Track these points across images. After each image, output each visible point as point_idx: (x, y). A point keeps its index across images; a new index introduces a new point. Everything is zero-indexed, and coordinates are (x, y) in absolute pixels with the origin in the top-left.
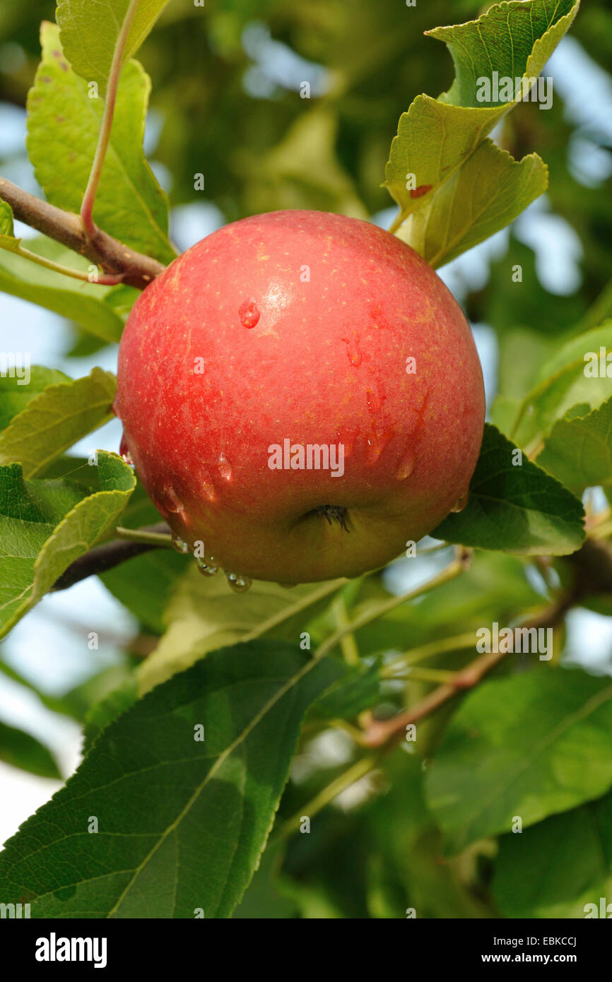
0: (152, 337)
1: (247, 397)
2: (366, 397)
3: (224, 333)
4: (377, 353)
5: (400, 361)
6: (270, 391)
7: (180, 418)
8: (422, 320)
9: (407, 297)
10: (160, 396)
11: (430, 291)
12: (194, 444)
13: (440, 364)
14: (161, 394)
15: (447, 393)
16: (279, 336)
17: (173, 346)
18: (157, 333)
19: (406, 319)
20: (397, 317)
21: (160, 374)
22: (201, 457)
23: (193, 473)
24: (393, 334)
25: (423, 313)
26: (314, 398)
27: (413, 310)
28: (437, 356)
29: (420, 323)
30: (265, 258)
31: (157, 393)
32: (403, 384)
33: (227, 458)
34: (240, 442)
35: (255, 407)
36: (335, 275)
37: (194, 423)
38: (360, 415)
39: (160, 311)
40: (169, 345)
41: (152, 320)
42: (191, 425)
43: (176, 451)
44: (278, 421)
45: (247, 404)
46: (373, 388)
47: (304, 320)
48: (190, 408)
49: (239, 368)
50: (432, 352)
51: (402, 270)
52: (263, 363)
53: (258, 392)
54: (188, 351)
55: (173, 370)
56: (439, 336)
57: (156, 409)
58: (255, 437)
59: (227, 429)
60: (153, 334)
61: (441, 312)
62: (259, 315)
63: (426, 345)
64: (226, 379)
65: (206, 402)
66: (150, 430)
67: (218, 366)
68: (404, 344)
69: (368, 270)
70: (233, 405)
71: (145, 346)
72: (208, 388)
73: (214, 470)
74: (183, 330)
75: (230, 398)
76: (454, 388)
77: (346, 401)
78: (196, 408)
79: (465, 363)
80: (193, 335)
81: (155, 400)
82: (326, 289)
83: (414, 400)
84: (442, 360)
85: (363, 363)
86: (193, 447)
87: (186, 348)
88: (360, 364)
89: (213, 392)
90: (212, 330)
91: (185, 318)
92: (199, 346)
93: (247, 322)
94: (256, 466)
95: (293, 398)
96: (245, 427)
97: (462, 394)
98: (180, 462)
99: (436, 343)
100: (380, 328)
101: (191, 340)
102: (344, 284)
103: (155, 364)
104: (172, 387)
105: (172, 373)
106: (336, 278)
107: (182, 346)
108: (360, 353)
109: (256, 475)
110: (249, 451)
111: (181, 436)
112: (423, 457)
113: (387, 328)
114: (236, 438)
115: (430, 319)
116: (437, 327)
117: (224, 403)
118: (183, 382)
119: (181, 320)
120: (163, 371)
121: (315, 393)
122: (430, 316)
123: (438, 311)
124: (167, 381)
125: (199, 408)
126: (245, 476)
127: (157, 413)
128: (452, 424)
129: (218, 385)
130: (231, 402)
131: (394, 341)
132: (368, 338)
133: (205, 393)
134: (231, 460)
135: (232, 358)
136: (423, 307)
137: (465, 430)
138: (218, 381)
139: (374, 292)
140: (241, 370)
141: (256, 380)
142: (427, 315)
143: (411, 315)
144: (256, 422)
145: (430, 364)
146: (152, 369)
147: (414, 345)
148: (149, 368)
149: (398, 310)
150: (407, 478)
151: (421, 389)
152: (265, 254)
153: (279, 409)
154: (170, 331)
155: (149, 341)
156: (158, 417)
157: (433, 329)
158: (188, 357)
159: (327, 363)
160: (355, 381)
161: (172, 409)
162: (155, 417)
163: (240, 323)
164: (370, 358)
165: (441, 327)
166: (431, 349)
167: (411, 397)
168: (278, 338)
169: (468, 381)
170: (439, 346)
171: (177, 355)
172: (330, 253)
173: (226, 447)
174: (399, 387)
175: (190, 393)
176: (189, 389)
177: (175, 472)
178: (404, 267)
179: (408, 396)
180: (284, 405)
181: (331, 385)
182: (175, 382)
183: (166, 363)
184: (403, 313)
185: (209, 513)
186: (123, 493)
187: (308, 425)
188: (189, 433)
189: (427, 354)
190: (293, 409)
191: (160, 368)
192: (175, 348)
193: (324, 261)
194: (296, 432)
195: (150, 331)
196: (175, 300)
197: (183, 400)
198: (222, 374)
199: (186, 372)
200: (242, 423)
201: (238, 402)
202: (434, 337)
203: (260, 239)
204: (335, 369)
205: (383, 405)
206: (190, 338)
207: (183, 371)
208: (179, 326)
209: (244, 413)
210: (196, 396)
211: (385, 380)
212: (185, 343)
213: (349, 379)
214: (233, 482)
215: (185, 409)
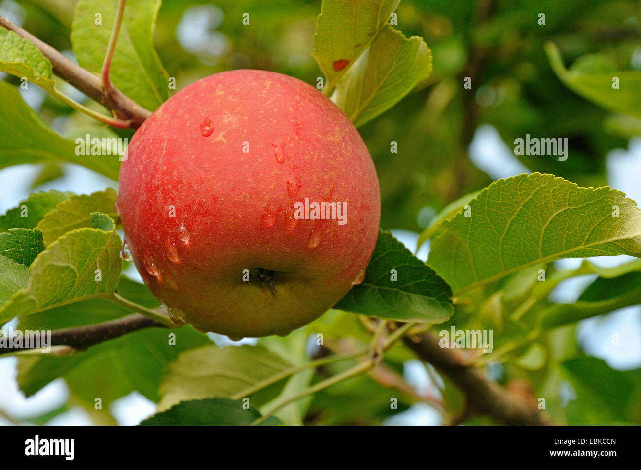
0: (140, 149)
1: (202, 183)
2: (286, 185)
3: (189, 140)
4: (296, 155)
5: (313, 163)
6: (218, 178)
7: (155, 201)
8: (332, 139)
9: (322, 122)
10: (143, 187)
11: (340, 123)
12: (164, 219)
13: (344, 170)
14: (144, 185)
15: (348, 191)
16: (227, 141)
17: (153, 152)
18: (144, 146)
19: (320, 136)
20: (312, 134)
21: (143, 172)
22: (169, 227)
23: (163, 241)
24: (309, 144)
25: (333, 135)
26: (249, 183)
27: (325, 131)
28: (342, 164)
29: (330, 140)
30: (222, 93)
31: (141, 186)
32: (315, 179)
33: (186, 227)
34: (196, 215)
35: (207, 190)
36: (270, 104)
37: (164, 203)
38: (282, 197)
39: (147, 132)
40: (151, 152)
41: (142, 138)
42: (162, 205)
43: (152, 225)
44: (223, 199)
45: (201, 188)
46: (291, 179)
47: (245, 131)
48: (162, 193)
49: (197, 164)
50: (338, 161)
51: (320, 106)
52: (214, 159)
53: (209, 179)
54: (163, 154)
55: (152, 168)
56: (344, 152)
57: (140, 196)
58: (206, 211)
59: (186, 206)
60: (141, 147)
61: (347, 137)
62: (214, 128)
63: (334, 155)
64: (188, 171)
65: (173, 187)
66: (136, 213)
67: (183, 163)
68: (317, 152)
69: (294, 103)
70: (191, 189)
71: (136, 156)
72: (175, 178)
73: (176, 237)
74: (162, 141)
75: (190, 184)
76: (354, 188)
77: (272, 187)
78: (166, 192)
79: (364, 174)
80: (167, 143)
81: (139, 190)
82: (263, 112)
83: (322, 191)
84: (346, 168)
85: (286, 161)
86: (163, 221)
87: (162, 153)
88: (283, 162)
89: (178, 180)
90: (180, 139)
91: (163, 133)
92: (171, 150)
93: (205, 133)
94: (206, 232)
95: (234, 183)
96: (199, 204)
97: (361, 194)
98: (154, 233)
99: (341, 155)
100: (299, 139)
101: (166, 147)
102: (276, 110)
103: (141, 166)
104: (151, 180)
105: (151, 170)
106: (270, 106)
107: (159, 152)
108: (284, 154)
109: (206, 240)
110: (201, 222)
111: (155, 214)
112: (329, 233)
113: (305, 140)
114: (193, 212)
115: (338, 140)
116: (343, 146)
117: (186, 188)
118: (158, 176)
119: (161, 134)
120: (146, 170)
121: (250, 180)
122: (339, 138)
123: (345, 136)
124: (148, 176)
125: (169, 192)
126: (199, 240)
127: (140, 200)
128: (351, 213)
129: (182, 176)
130: (190, 187)
131: (310, 149)
132: (290, 145)
133: (173, 182)
134: (189, 229)
135: (193, 157)
136: (333, 131)
137: (362, 220)
138: (182, 173)
139: (297, 116)
140: (198, 165)
141: (209, 171)
142: (336, 137)
143: (323, 134)
144: (207, 200)
145: (336, 168)
146: (139, 170)
147: (324, 153)
148: (137, 170)
149: (314, 130)
150: (316, 247)
151: (328, 184)
152: (222, 90)
153: (223, 191)
154: (153, 143)
155: (138, 151)
156: (141, 203)
157: (340, 146)
158: (163, 159)
159: (260, 160)
160: (279, 173)
161: (150, 195)
162: (139, 203)
163: (200, 133)
164: (291, 158)
165: (346, 147)
166: (337, 159)
167: (321, 188)
168: (225, 142)
169: (365, 186)
170: (344, 158)
171: (156, 158)
172: (267, 90)
173: (186, 219)
174: (311, 180)
175: (163, 183)
176: (162, 180)
177: (152, 241)
178: (321, 105)
179: (318, 188)
180: (227, 188)
181: (261, 175)
182: (153, 176)
183: (148, 164)
184: (318, 132)
185: (174, 271)
186: (104, 232)
187: (244, 202)
188: (161, 211)
189: (334, 161)
190: (233, 190)
191: (144, 168)
192: (156, 153)
193: (263, 95)
194: (236, 207)
195: (140, 145)
196: (158, 123)
197: (157, 188)
198: (185, 168)
199: (161, 169)
200: (197, 201)
201: (195, 187)
202: (340, 151)
203: (220, 82)
204: (265, 164)
205: (299, 191)
206: (165, 146)
207: (158, 168)
208: (159, 139)
209: (199, 194)
210: (167, 184)
211: (301, 174)
212: (162, 149)
213: (275, 171)
214: (191, 245)
215: (159, 194)
